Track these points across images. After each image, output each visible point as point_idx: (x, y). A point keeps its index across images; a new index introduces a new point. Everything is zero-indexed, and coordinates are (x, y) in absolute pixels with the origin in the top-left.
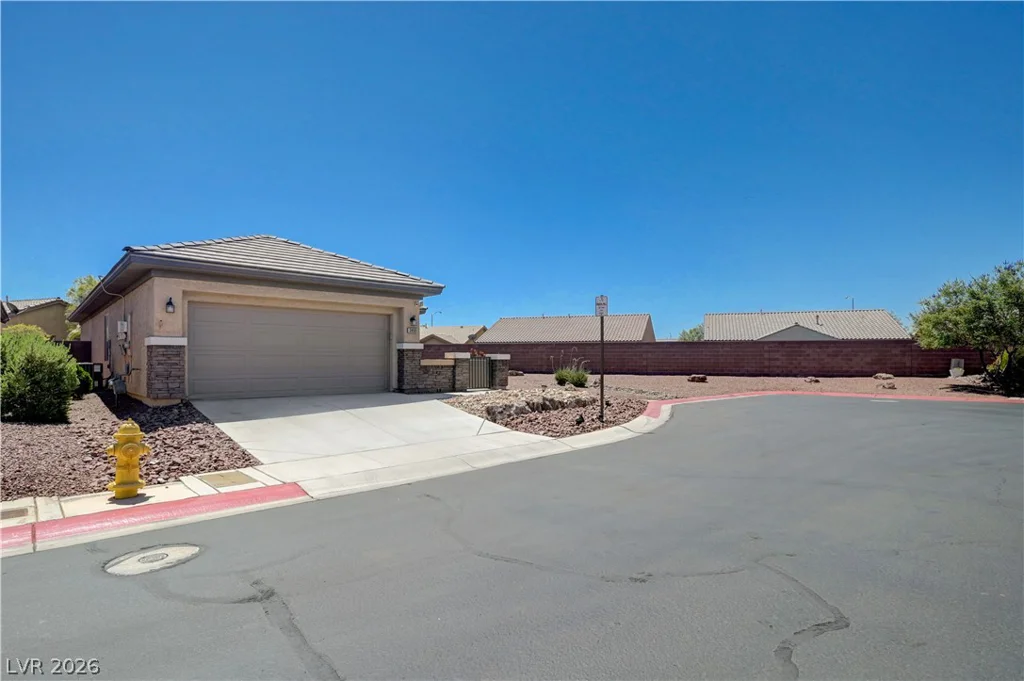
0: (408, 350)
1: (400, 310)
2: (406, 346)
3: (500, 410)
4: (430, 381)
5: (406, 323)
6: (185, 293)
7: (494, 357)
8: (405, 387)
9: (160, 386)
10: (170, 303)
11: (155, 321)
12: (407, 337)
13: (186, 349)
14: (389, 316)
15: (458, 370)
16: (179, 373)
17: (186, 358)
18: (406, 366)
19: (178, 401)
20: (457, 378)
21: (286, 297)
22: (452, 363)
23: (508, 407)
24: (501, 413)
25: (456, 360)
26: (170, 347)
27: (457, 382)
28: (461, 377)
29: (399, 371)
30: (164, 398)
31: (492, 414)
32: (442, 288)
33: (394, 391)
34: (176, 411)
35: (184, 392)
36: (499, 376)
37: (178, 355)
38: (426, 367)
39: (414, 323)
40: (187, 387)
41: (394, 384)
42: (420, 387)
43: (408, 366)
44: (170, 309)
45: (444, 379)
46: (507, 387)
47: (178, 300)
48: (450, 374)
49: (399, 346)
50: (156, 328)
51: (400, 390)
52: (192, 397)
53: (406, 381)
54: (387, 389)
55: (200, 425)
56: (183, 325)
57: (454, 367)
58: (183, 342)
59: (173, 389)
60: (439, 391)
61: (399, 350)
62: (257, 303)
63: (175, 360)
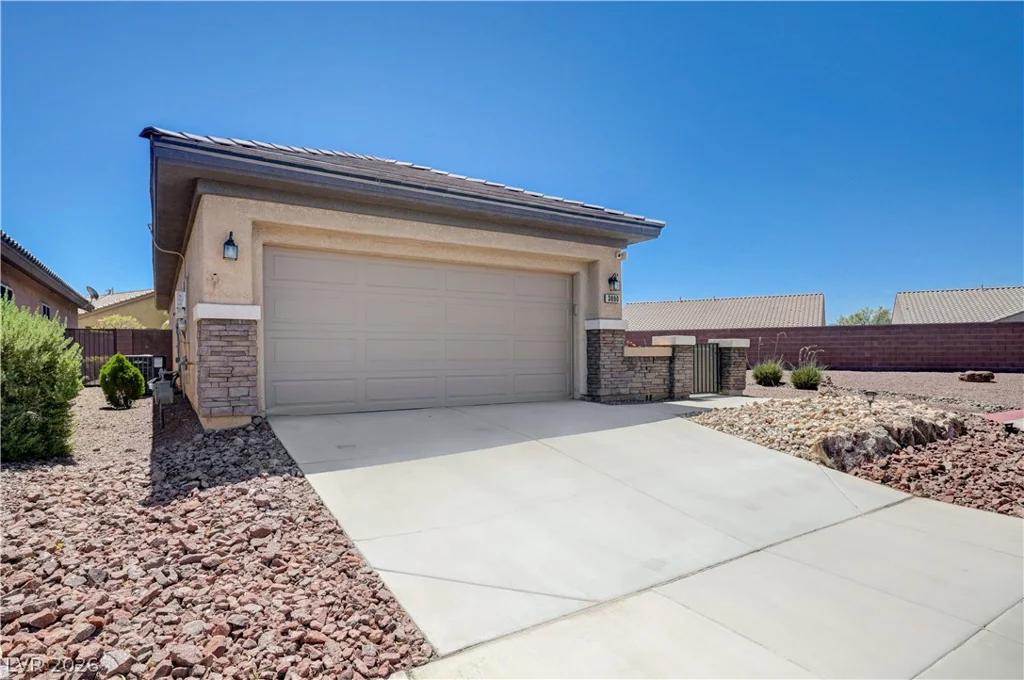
0: (606, 331)
1: (591, 266)
2: (604, 325)
3: (849, 445)
4: (636, 382)
5: (603, 286)
6: (257, 227)
7: (724, 343)
8: (602, 392)
9: (215, 393)
10: (230, 243)
11: (206, 276)
12: (604, 309)
13: (261, 327)
14: (573, 276)
15: (678, 365)
16: (248, 370)
17: (260, 343)
18: (603, 357)
19: (248, 420)
20: (677, 377)
21: (422, 237)
22: (668, 353)
23: (859, 439)
24: (850, 451)
25: (674, 347)
26: (231, 321)
27: (677, 384)
28: (684, 375)
29: (589, 366)
30: (223, 415)
31: (834, 454)
32: (660, 227)
33: (582, 399)
34: (239, 441)
35: (256, 405)
36: (734, 373)
37: (246, 337)
38: (631, 359)
39: (616, 285)
40: (262, 394)
41: (582, 387)
42: (623, 391)
43: (606, 358)
44: (231, 252)
45: (656, 380)
46: (744, 392)
47: (243, 238)
48: (664, 369)
49: (591, 325)
50: (207, 288)
51: (592, 396)
52: (269, 411)
53: (603, 382)
54: (570, 396)
55: (275, 480)
56: (254, 284)
57: (672, 359)
58: (254, 313)
59: (239, 399)
60: (649, 399)
61: (589, 332)
62: (376, 249)
63: (240, 346)
